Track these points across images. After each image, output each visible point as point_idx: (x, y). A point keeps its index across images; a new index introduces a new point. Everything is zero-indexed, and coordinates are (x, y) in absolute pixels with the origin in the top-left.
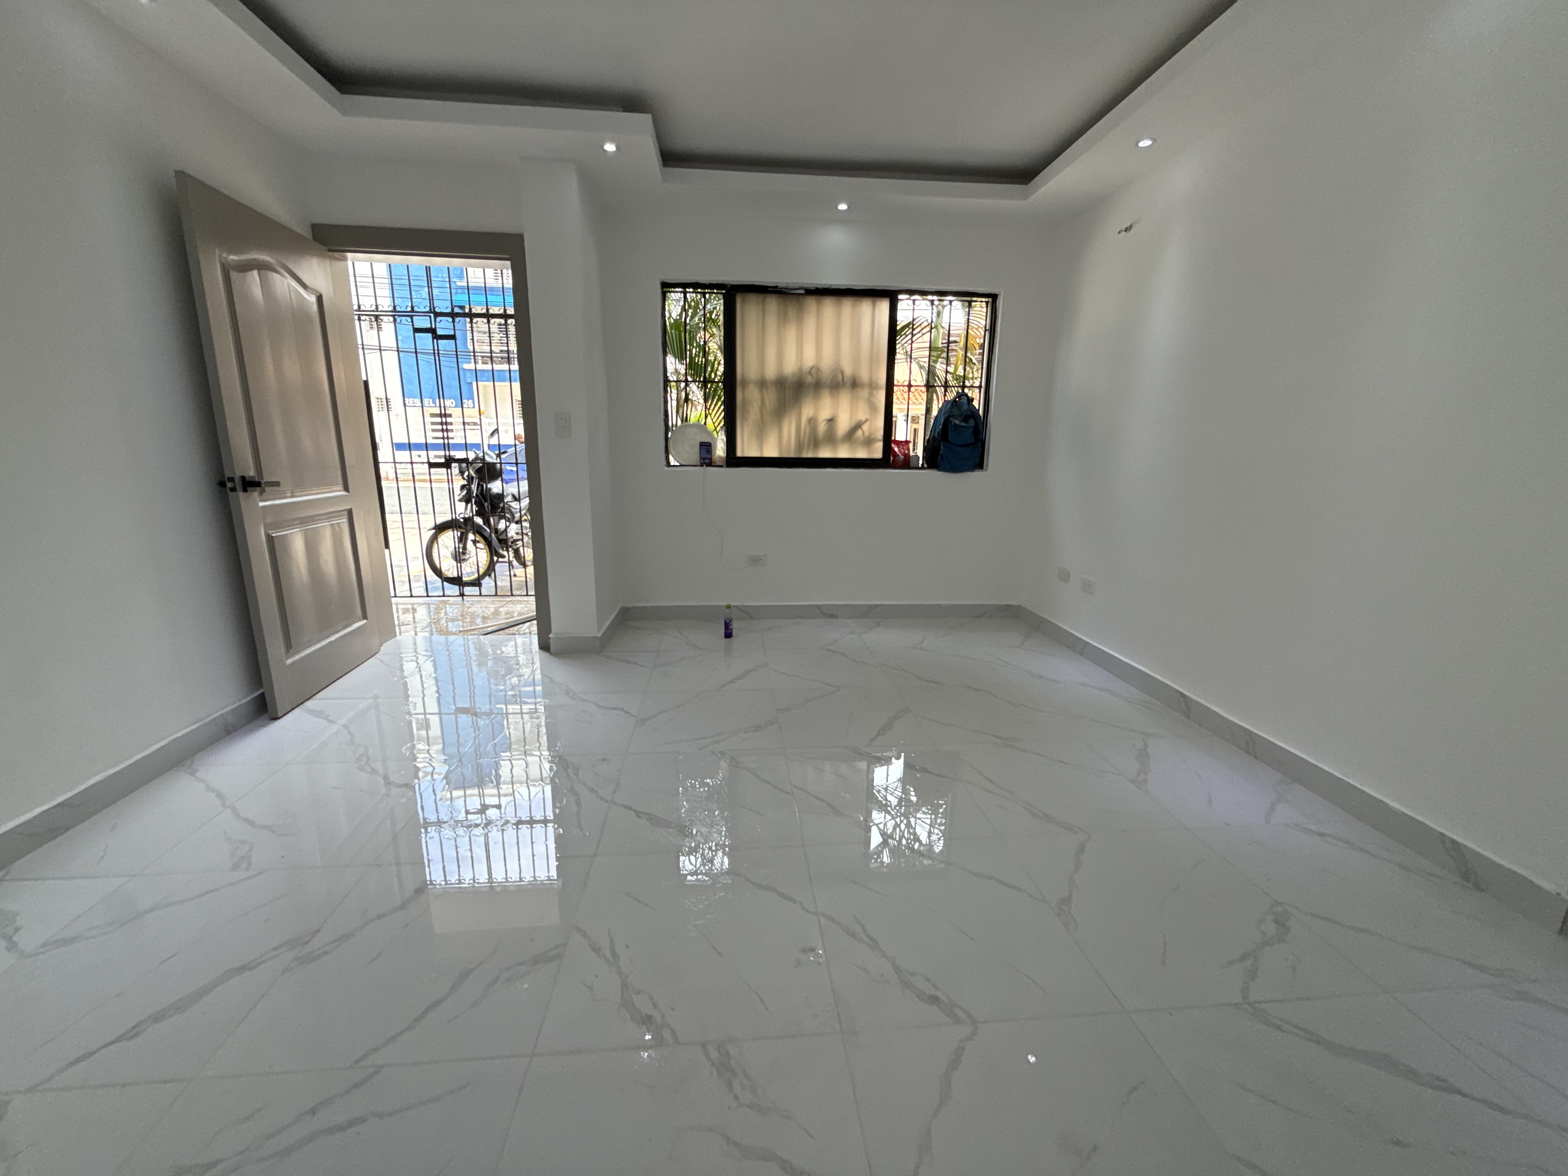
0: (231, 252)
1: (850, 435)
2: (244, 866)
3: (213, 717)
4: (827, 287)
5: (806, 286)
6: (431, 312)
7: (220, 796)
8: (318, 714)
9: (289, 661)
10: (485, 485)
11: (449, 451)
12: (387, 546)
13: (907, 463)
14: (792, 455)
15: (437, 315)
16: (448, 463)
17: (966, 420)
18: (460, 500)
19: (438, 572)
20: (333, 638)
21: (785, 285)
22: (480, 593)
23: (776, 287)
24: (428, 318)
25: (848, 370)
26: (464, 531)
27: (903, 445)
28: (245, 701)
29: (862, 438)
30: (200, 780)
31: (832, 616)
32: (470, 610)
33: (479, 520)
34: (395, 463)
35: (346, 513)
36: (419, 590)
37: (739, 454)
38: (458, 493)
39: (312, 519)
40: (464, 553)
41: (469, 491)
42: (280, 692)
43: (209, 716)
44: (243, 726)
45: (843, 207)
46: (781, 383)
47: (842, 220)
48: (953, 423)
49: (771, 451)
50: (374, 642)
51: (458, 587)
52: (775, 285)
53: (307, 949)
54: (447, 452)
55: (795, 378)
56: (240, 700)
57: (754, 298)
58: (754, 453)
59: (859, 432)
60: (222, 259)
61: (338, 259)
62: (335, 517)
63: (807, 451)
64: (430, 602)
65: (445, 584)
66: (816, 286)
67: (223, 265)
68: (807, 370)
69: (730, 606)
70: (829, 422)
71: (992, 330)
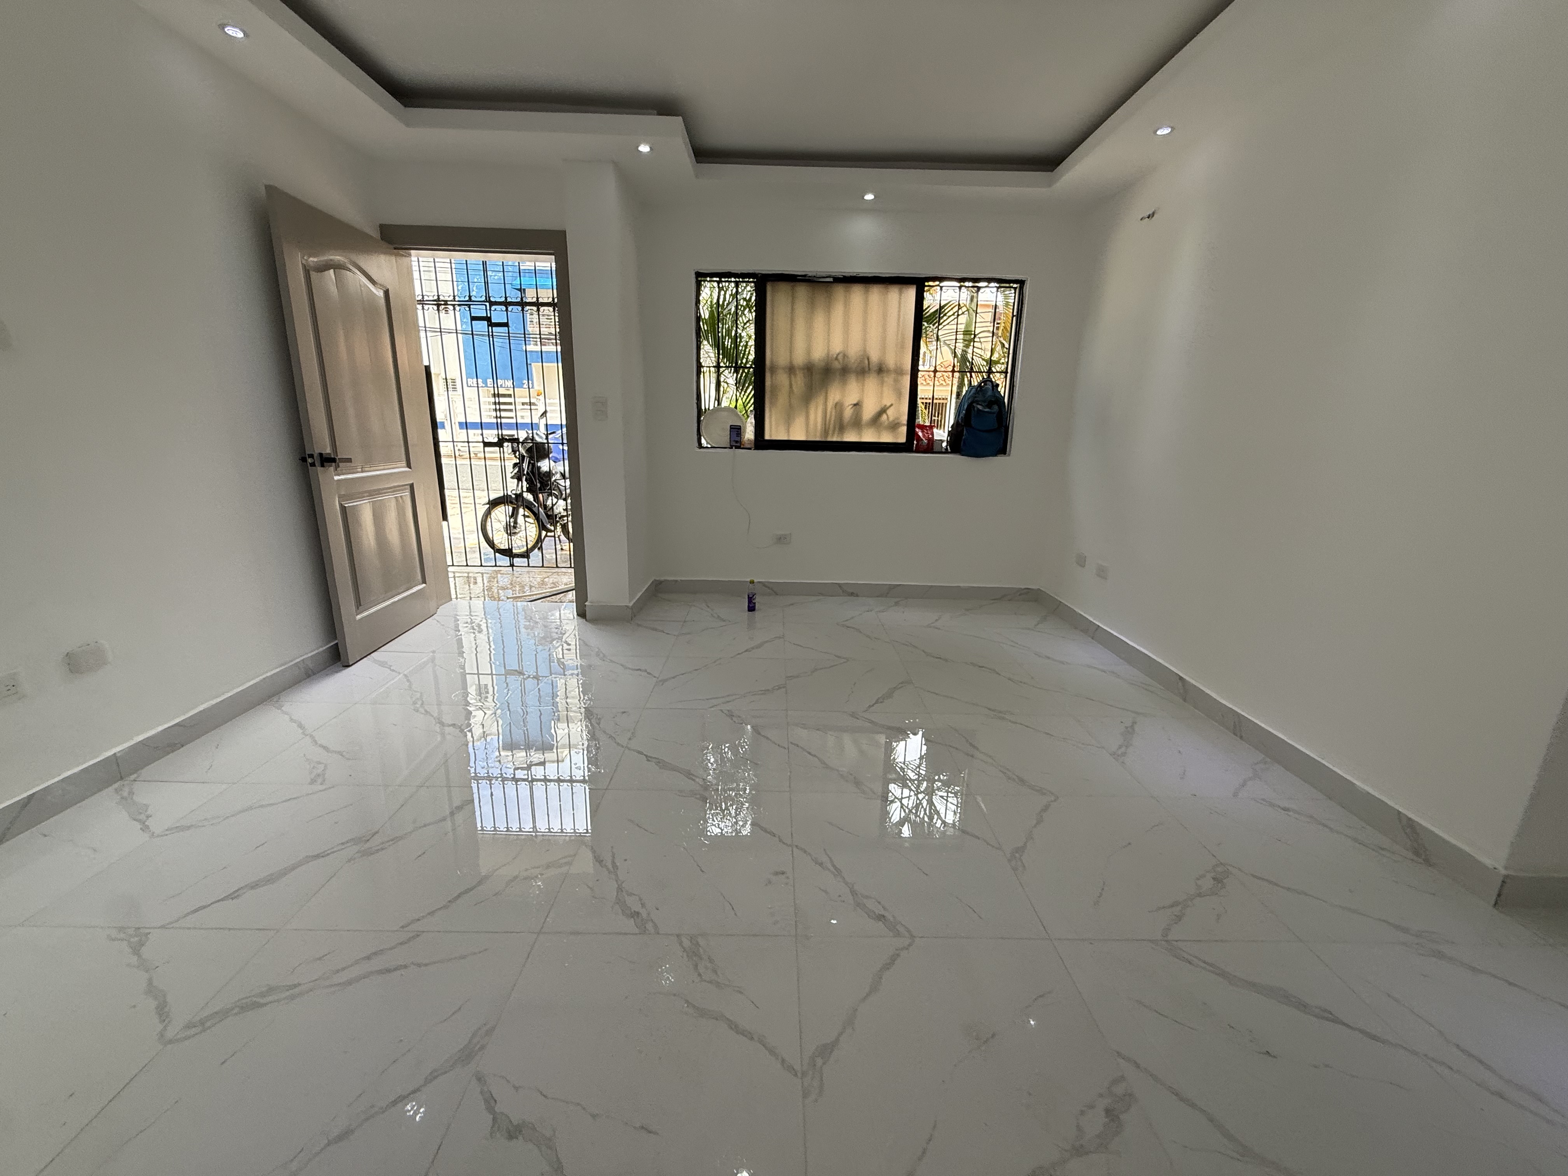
0: (310, 256)
1: (876, 420)
2: (320, 780)
3: (296, 662)
4: (855, 274)
5: (834, 274)
6: (487, 302)
7: (300, 726)
8: (383, 664)
9: (359, 617)
10: (535, 464)
11: (501, 429)
12: (445, 517)
13: (931, 447)
14: (818, 439)
15: (492, 304)
16: (500, 444)
17: (990, 404)
18: (512, 478)
19: (491, 544)
20: (396, 599)
21: (814, 274)
22: (529, 564)
23: (805, 276)
24: (484, 306)
25: (875, 357)
26: (515, 506)
27: (927, 430)
28: (321, 649)
29: (886, 423)
30: (286, 713)
31: (852, 594)
32: (518, 580)
33: (529, 497)
34: (453, 442)
35: (408, 487)
36: (474, 559)
37: (767, 437)
38: (510, 471)
39: (379, 492)
40: (515, 527)
41: (521, 470)
42: (352, 642)
43: (292, 661)
44: (320, 671)
45: (869, 197)
46: (809, 369)
47: (871, 207)
48: (975, 409)
49: (798, 435)
50: (433, 604)
51: (508, 558)
52: (803, 274)
53: (368, 845)
54: (500, 431)
55: (823, 364)
56: (318, 649)
57: (784, 287)
58: (782, 436)
59: (884, 417)
60: (304, 262)
61: (403, 255)
62: (399, 491)
63: (833, 434)
64: (484, 571)
65: (497, 554)
66: (844, 274)
67: (304, 266)
68: (834, 356)
69: (753, 582)
70: (856, 407)
71: (1018, 316)
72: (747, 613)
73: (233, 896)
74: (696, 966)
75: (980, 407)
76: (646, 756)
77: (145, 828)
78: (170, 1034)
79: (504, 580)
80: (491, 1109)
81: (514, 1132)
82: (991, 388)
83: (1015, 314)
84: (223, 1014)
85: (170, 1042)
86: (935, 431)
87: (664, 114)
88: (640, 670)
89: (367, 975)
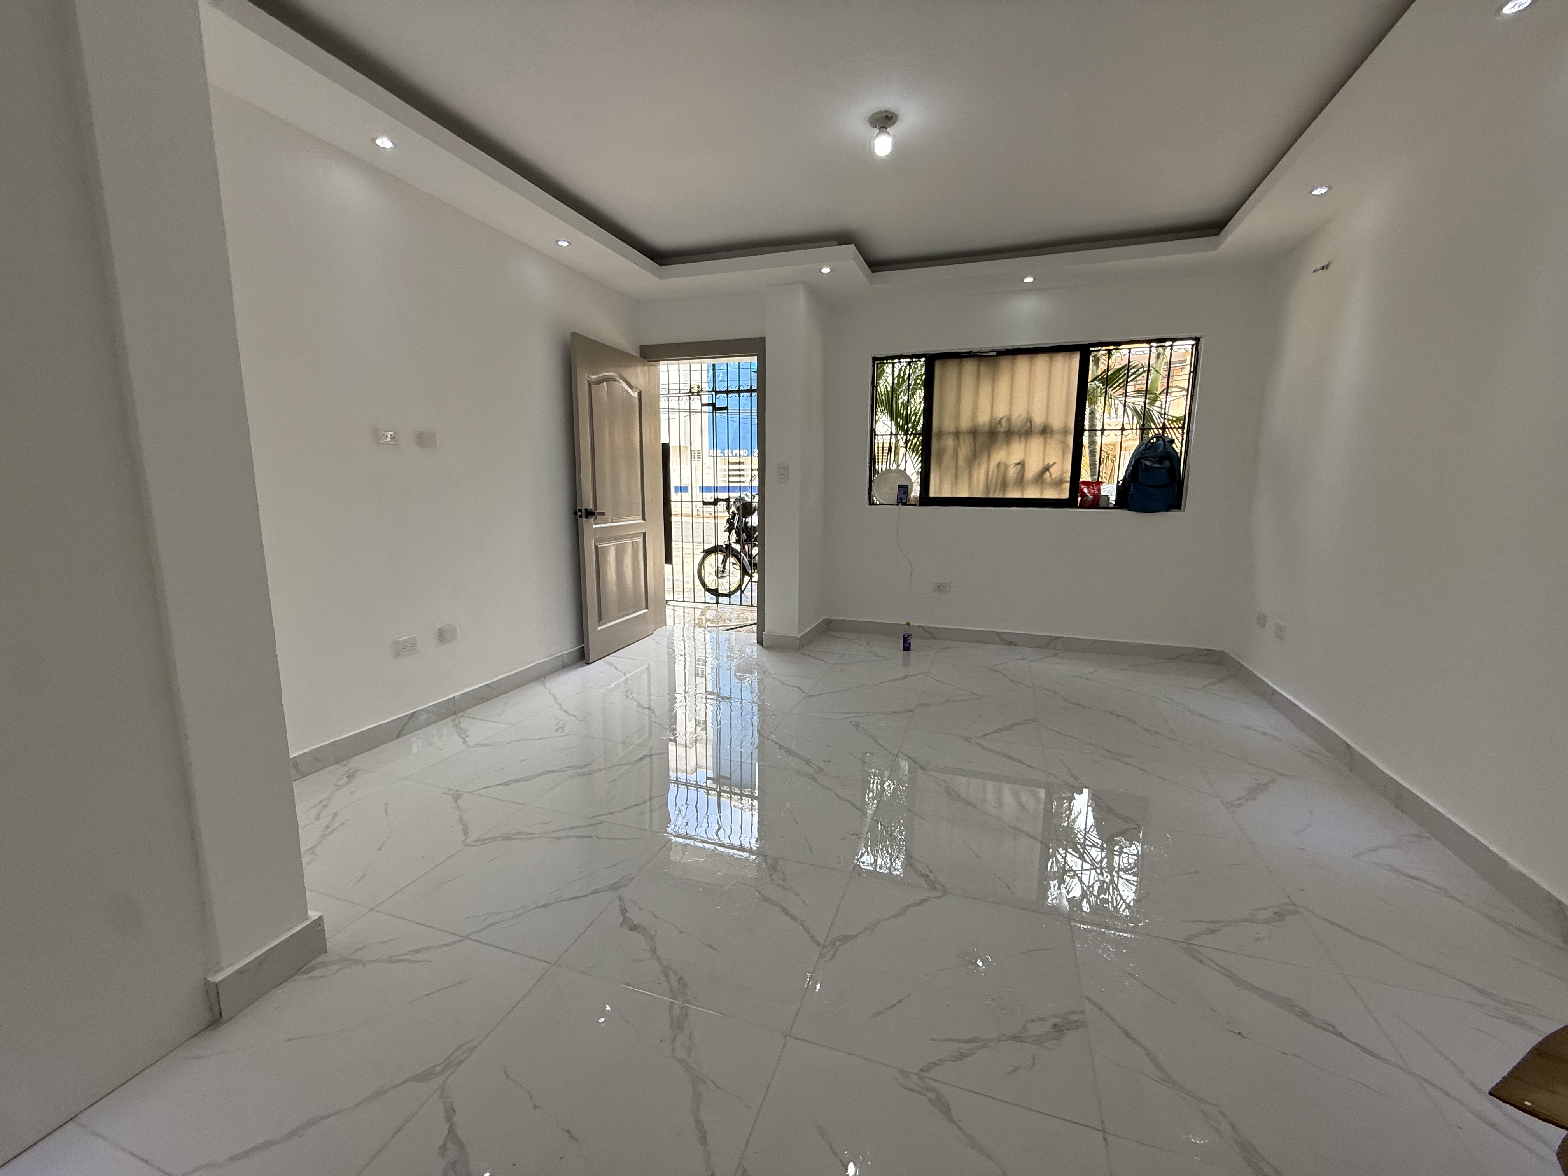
0: (593, 374)
1: (1040, 478)
2: (561, 730)
3: (557, 655)
4: (1017, 347)
5: (997, 348)
6: (713, 391)
7: (555, 697)
8: (611, 664)
9: (599, 628)
10: (744, 519)
12: (669, 559)
13: (1097, 502)
14: (980, 496)
15: (717, 393)
16: (716, 502)
17: (1161, 460)
18: (725, 531)
19: (703, 583)
20: (626, 618)
21: (979, 350)
22: (730, 602)
23: (970, 352)
24: (711, 395)
25: (1038, 420)
26: (725, 554)
27: (1093, 486)
28: (574, 649)
29: (1049, 479)
30: (547, 688)
31: (1011, 643)
32: (720, 614)
33: (738, 547)
34: (681, 501)
35: (642, 534)
36: (689, 596)
37: (932, 494)
38: (723, 525)
39: (621, 538)
40: (723, 572)
41: (732, 524)
42: (594, 647)
43: (555, 655)
44: (572, 665)
45: (1029, 280)
46: (974, 432)
47: (1031, 288)
48: (1143, 465)
49: (963, 493)
50: (652, 627)
51: (715, 597)
52: (968, 350)
53: (583, 770)
54: (716, 493)
55: (986, 428)
56: (571, 648)
57: (952, 364)
58: (946, 493)
59: (1047, 474)
60: (589, 379)
61: (654, 365)
62: (637, 537)
63: (994, 493)
64: (695, 607)
65: (706, 592)
66: (1007, 348)
67: (589, 382)
68: (998, 421)
69: (909, 625)
70: (1020, 466)
71: (1195, 372)
72: (902, 652)
73: (506, 784)
74: (771, 875)
75: (1148, 463)
76: (779, 745)
77: (465, 742)
78: (469, 841)
79: (710, 614)
80: (623, 914)
81: (633, 928)
82: (1163, 444)
83: (1192, 370)
84: (493, 839)
85: (467, 846)
86: (1102, 487)
87: (841, 243)
88: (794, 686)
89: (569, 837)
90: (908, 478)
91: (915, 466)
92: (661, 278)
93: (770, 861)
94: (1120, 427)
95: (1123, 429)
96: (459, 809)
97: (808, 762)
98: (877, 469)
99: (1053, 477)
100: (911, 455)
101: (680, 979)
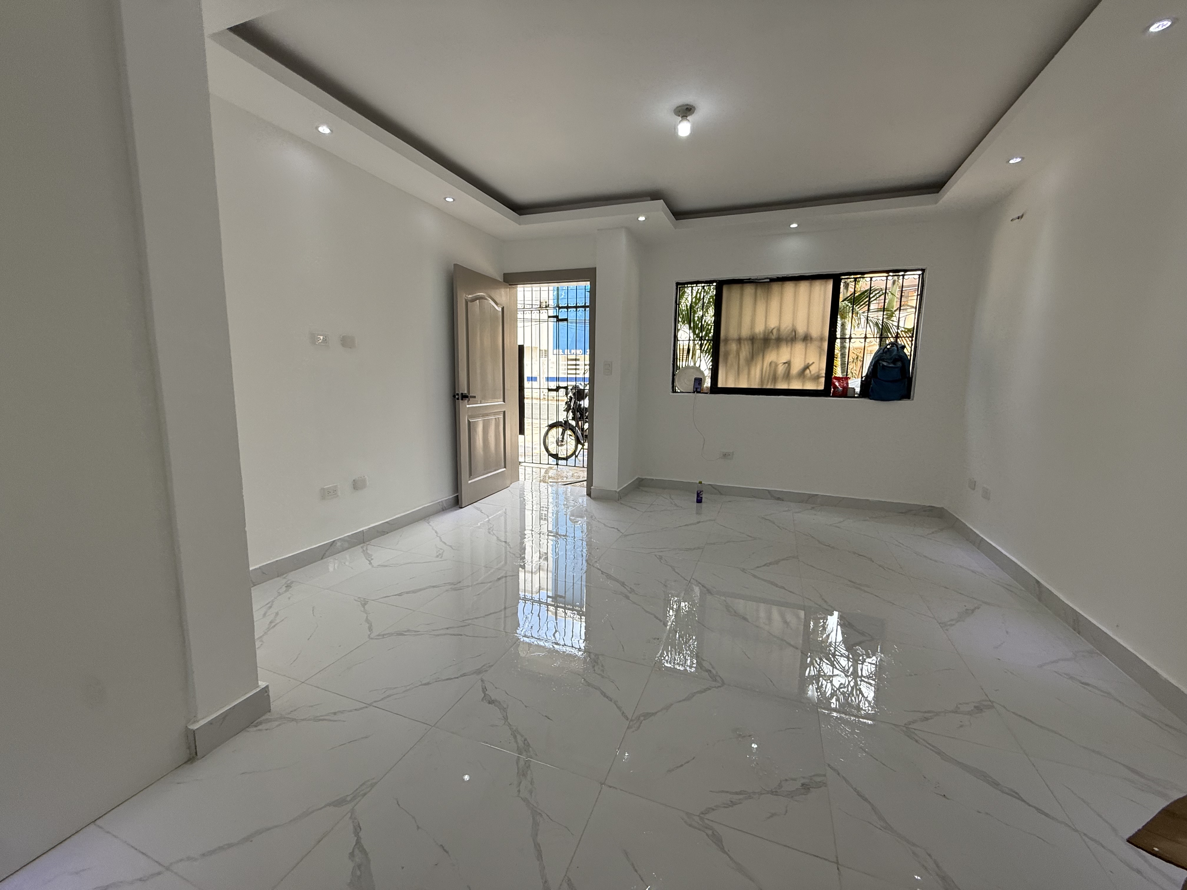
0: (469, 294)
1: (802, 374)
2: (440, 557)
3: (438, 501)
4: (785, 276)
5: (770, 277)
7: (436, 532)
8: (478, 509)
9: (470, 482)
10: (578, 402)
11: (559, 381)
12: (522, 431)
13: (846, 393)
14: (756, 387)
15: (560, 308)
16: (557, 389)
17: (894, 361)
18: (564, 411)
19: (547, 450)
20: (489, 475)
21: (756, 278)
22: (567, 464)
23: (749, 279)
24: (556, 310)
25: (801, 330)
26: (564, 428)
27: (843, 380)
28: (451, 497)
29: (809, 375)
30: (430, 525)
31: (778, 499)
32: (559, 473)
33: (573, 423)
34: (532, 388)
36: (536, 459)
37: (720, 385)
38: (563, 406)
39: (487, 415)
40: (562, 441)
41: (569, 406)
42: (465, 496)
43: (437, 501)
44: (449, 508)
45: (794, 226)
46: (752, 339)
47: (795, 232)
48: (881, 365)
49: (744, 385)
50: (508, 482)
51: (556, 460)
52: (748, 278)
53: (456, 586)
54: (558, 382)
55: (762, 336)
56: (449, 496)
57: (736, 288)
58: (731, 385)
59: (808, 371)
60: (466, 298)
61: (514, 288)
62: (497, 414)
63: (767, 385)
64: (541, 467)
65: (549, 457)
66: (778, 276)
67: (466, 300)
68: (770, 330)
69: (701, 483)
70: (787, 365)
71: (921, 295)
72: (696, 504)
73: (400, 595)
74: (594, 667)
75: (885, 364)
76: (602, 571)
77: (370, 563)
78: (372, 636)
79: (552, 473)
80: (484, 692)
81: (491, 702)
82: (896, 349)
83: (919, 293)
84: (391, 634)
85: (372, 639)
86: (849, 382)
87: (653, 199)
88: (614, 528)
89: (445, 635)
90: (702, 373)
91: (707, 364)
92: (520, 224)
93: (593, 656)
94: (863, 336)
95: (866, 338)
96: (365, 611)
97: (623, 584)
98: (679, 366)
99: (813, 373)
100: (704, 355)
101: (525, 740)
